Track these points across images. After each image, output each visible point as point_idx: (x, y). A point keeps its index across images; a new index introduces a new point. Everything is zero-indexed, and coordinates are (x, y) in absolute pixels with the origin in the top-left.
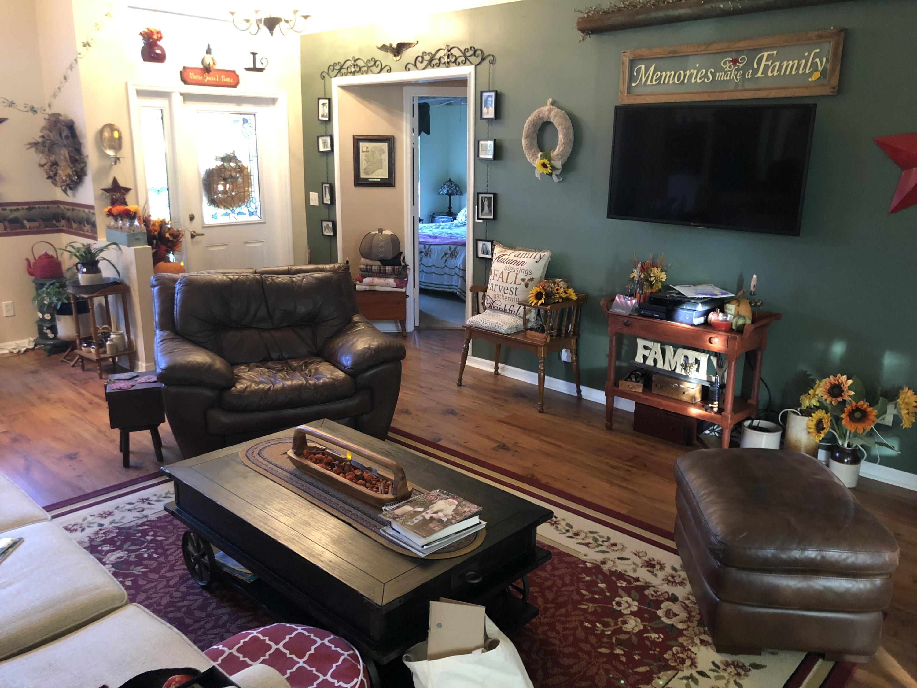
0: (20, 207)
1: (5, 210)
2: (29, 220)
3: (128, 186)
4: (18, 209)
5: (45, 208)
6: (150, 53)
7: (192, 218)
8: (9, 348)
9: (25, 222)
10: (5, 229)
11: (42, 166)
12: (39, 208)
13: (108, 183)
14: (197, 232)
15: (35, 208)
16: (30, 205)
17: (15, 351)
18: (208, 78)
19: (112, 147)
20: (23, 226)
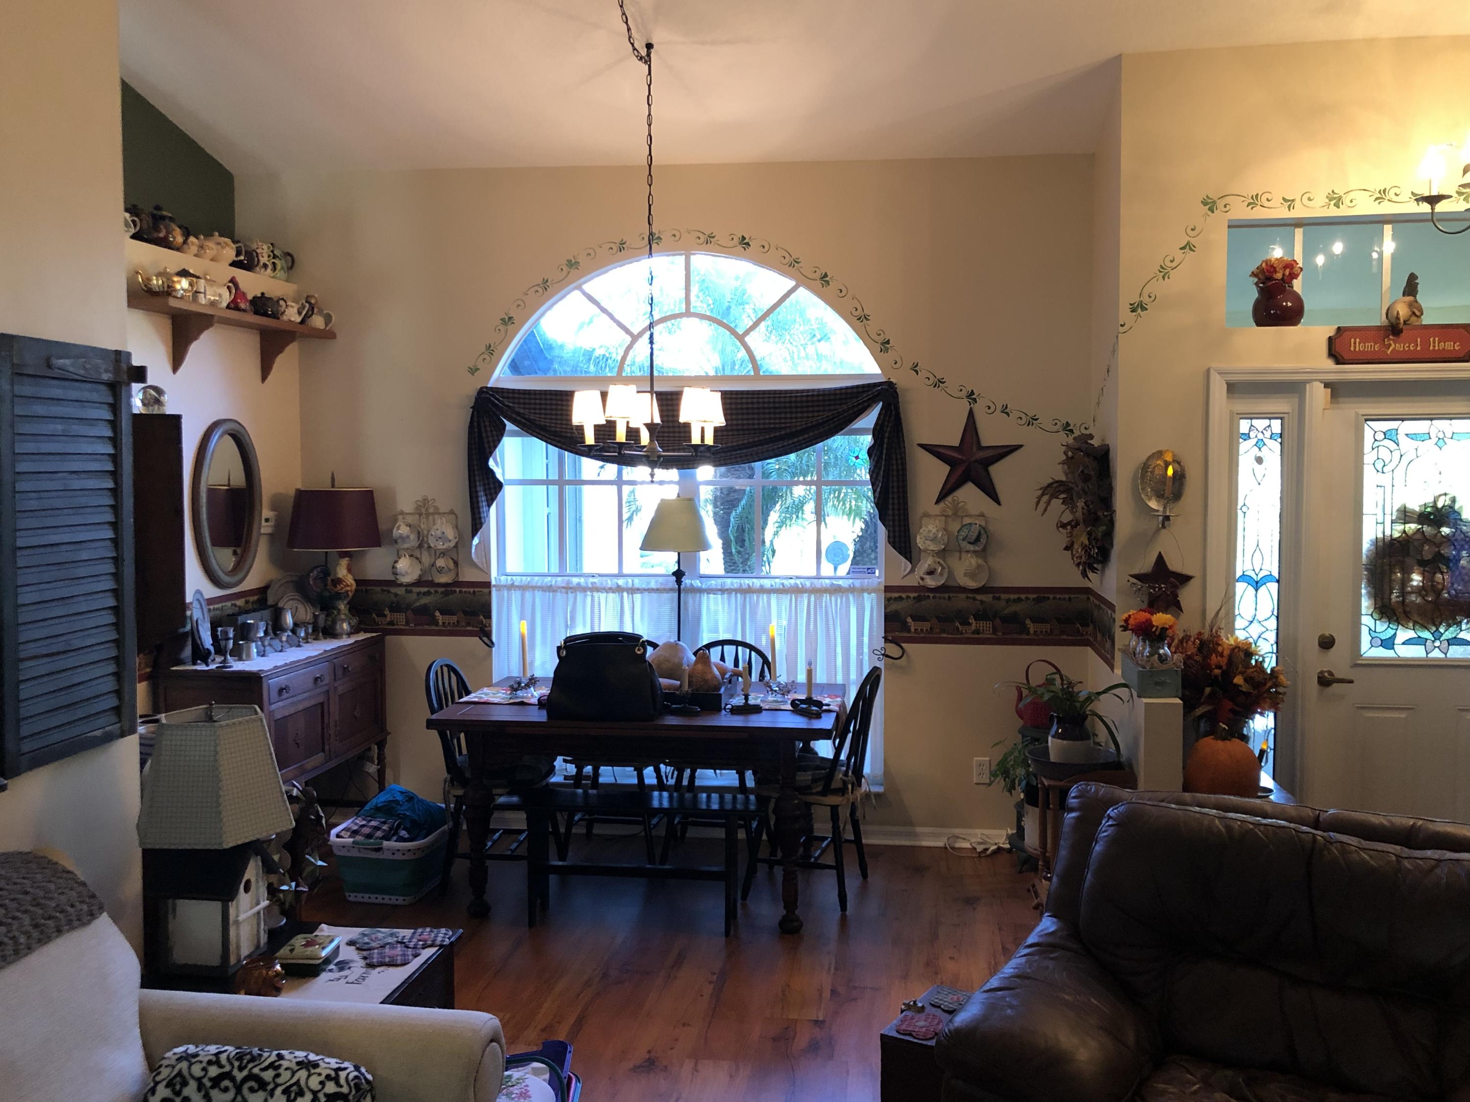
0: (1023, 596)
1: (999, 599)
2: (1034, 620)
3: (1186, 571)
4: (1019, 600)
5: (1064, 599)
6: (1267, 310)
7: (1327, 643)
8: (973, 840)
9: (1028, 622)
10: (995, 631)
11: (1064, 526)
12: (1054, 598)
13: (1146, 565)
14: (1338, 675)
15: (1048, 598)
16: (1042, 594)
17: (980, 848)
18: (1395, 346)
19: (1160, 496)
20: (1024, 630)
